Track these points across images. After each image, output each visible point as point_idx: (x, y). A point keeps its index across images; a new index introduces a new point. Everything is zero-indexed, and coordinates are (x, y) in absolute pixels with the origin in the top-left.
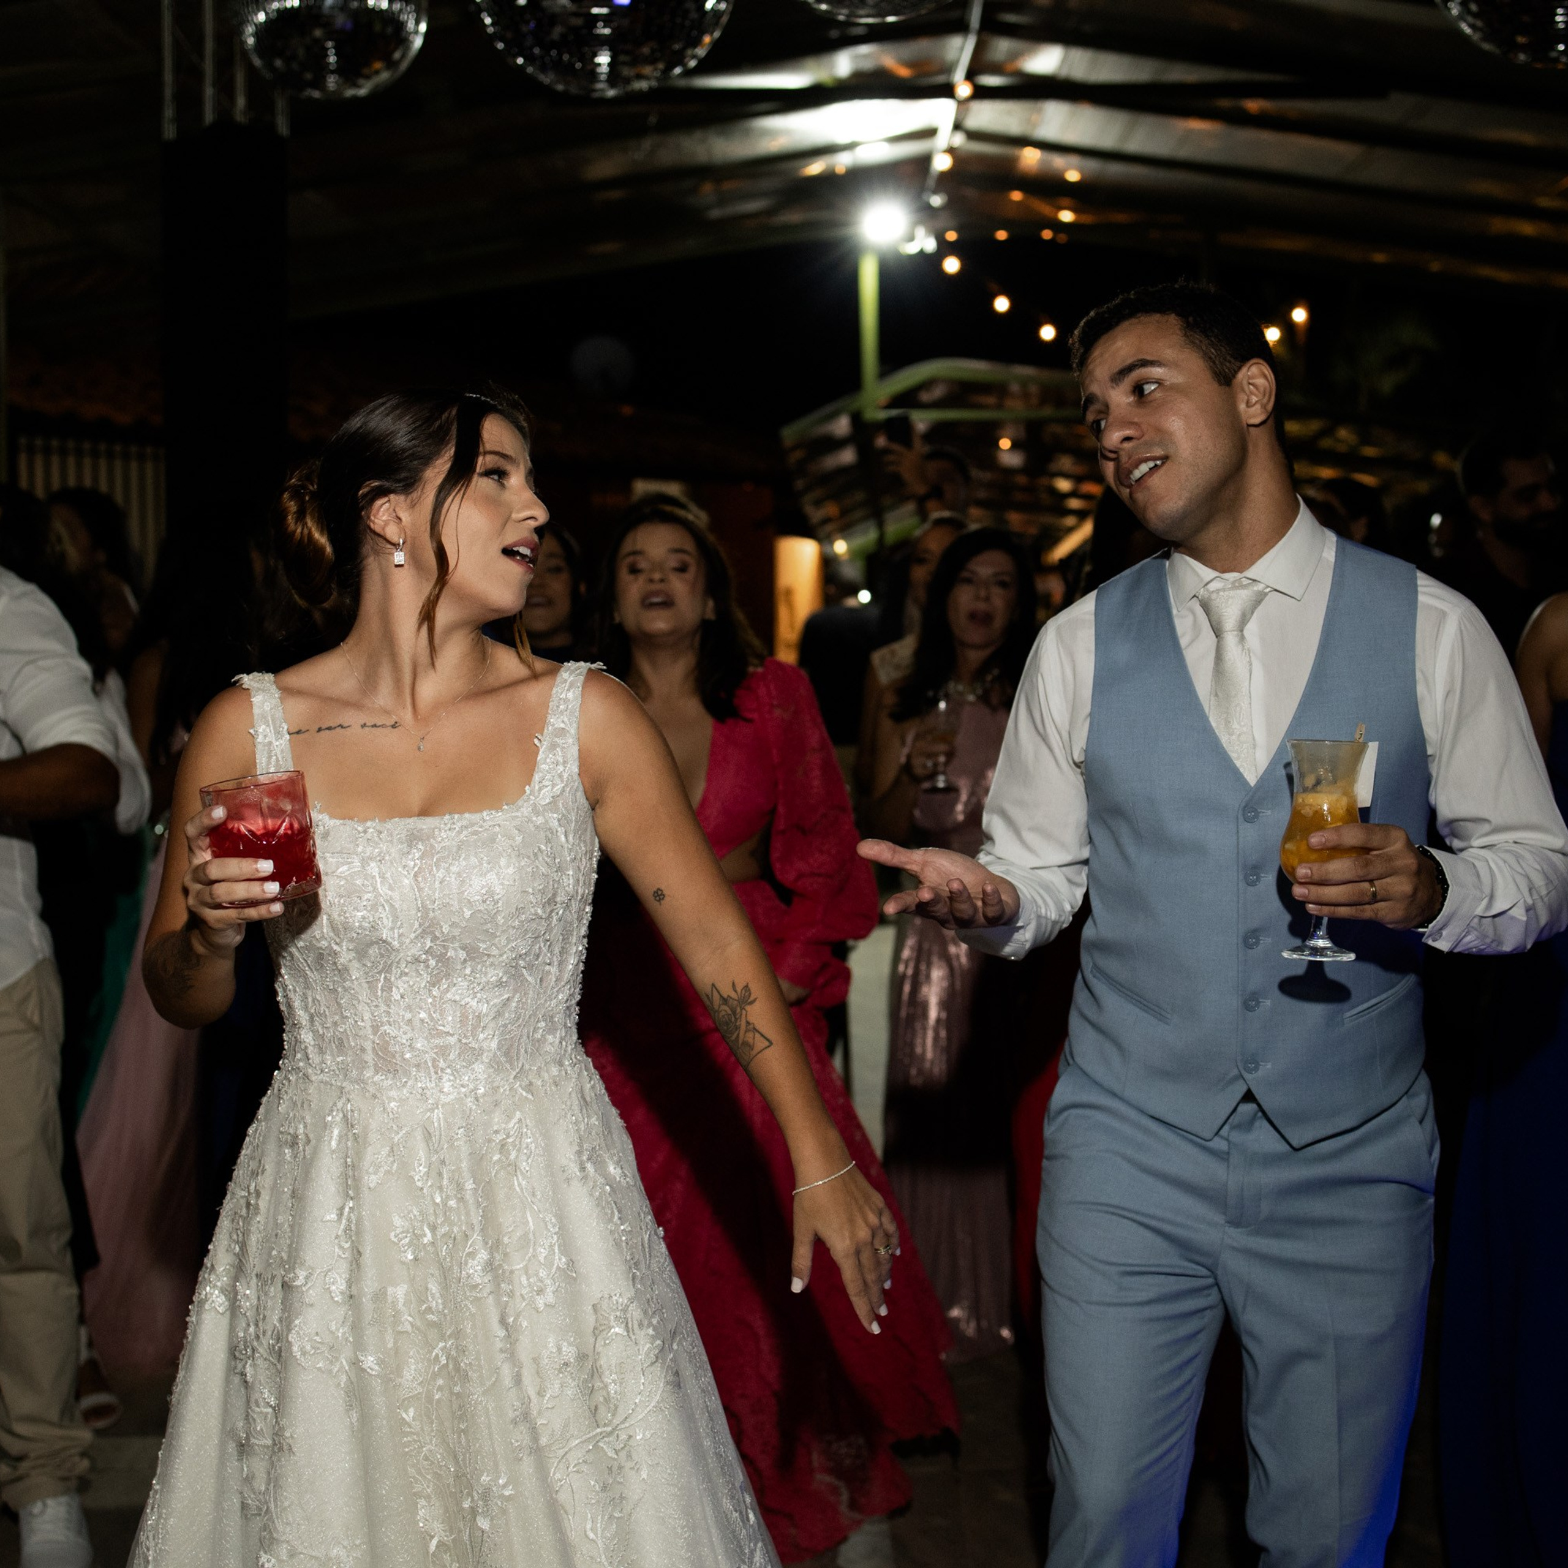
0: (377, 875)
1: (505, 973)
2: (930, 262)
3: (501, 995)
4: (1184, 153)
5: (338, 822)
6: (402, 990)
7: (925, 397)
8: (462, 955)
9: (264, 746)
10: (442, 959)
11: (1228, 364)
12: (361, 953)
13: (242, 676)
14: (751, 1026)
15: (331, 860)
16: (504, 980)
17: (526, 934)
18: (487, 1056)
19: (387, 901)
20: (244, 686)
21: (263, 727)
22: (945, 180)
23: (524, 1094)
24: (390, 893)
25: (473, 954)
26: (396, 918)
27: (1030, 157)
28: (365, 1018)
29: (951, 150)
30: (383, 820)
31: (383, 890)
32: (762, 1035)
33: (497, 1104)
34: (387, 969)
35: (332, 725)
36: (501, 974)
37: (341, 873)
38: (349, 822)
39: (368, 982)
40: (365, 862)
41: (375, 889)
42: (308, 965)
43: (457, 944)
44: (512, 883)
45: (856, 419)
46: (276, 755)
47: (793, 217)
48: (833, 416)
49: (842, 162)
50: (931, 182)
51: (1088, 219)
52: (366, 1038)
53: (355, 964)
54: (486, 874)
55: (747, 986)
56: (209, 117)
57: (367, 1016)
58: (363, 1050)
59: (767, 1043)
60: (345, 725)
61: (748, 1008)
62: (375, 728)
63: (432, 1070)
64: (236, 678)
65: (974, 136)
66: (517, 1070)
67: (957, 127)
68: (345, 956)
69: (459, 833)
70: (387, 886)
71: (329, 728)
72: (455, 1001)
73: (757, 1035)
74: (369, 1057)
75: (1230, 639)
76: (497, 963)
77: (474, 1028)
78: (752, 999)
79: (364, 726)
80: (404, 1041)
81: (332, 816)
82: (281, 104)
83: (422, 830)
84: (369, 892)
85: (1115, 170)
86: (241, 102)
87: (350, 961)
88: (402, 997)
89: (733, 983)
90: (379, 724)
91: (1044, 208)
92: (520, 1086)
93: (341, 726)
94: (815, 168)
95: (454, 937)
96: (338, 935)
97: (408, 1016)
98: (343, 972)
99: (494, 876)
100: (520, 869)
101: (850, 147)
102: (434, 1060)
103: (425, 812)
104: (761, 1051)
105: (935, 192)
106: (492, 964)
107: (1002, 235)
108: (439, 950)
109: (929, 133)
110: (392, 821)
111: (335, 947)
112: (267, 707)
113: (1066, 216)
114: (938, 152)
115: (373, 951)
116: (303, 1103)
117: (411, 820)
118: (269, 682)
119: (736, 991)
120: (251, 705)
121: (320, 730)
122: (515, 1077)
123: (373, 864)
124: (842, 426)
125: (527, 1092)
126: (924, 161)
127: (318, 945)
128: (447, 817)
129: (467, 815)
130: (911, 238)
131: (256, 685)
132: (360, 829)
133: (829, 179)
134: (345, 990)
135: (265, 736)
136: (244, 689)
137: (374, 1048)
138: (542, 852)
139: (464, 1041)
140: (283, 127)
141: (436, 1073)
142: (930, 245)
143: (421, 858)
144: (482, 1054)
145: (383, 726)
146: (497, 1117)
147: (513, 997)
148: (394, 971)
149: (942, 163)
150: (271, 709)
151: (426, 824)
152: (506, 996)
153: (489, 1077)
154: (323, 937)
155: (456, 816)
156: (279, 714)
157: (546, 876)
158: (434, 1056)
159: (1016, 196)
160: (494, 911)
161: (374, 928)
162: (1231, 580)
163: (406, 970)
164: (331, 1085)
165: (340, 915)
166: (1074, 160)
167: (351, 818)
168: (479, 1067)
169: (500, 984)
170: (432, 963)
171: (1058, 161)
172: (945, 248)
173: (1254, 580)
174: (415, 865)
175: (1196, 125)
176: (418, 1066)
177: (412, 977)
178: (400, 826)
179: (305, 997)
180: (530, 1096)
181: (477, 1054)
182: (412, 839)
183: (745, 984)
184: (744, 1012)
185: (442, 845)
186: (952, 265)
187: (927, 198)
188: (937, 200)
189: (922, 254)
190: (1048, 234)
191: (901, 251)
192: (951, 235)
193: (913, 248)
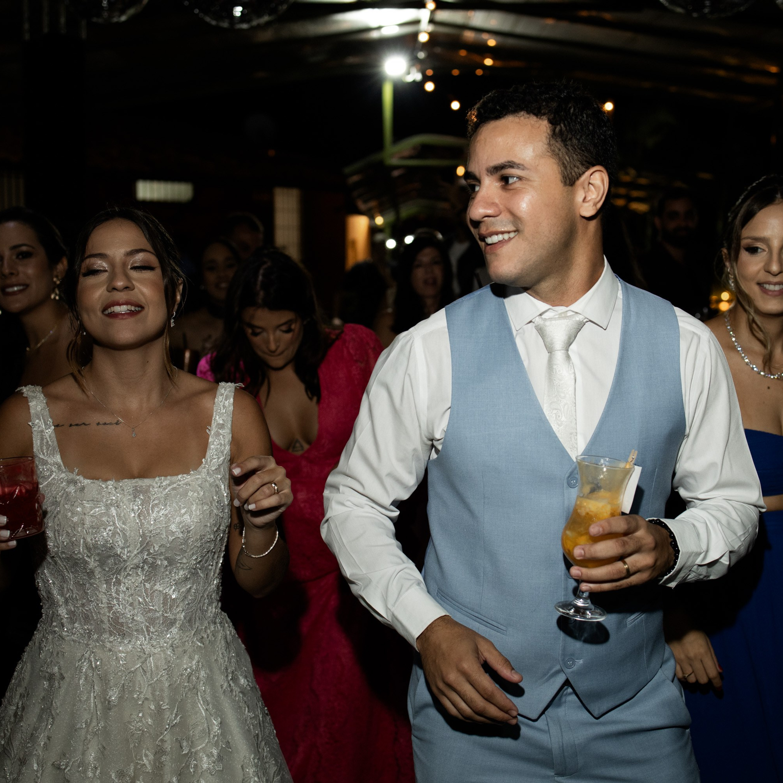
0: (116, 516)
1: (189, 572)
2: (420, 85)
3: (186, 586)
4: (545, 33)
5: (89, 481)
6: (127, 585)
8: (166, 563)
9: (38, 432)
10: (154, 566)
11: (576, 169)
12: (102, 563)
13: (22, 388)
15: (87, 505)
16: (189, 576)
17: (203, 550)
18: (179, 623)
19: (121, 531)
20: (24, 396)
21: (37, 421)
22: (425, 46)
23: (199, 644)
24: (123, 526)
25: (171, 562)
26: (126, 541)
27: (469, 35)
28: (103, 602)
29: (428, 32)
30: (118, 480)
31: (118, 524)
33: (185, 652)
34: (118, 572)
35: (80, 423)
36: (186, 574)
37: (93, 514)
38: (96, 481)
39: (105, 580)
40: (108, 507)
41: (114, 523)
42: (66, 569)
43: (162, 557)
44: (199, 521)
46: (46, 438)
49: (374, 36)
50: (418, 46)
51: (499, 64)
52: (104, 615)
53: (99, 569)
54: (183, 516)
57: (105, 600)
58: (102, 622)
60: (87, 423)
62: (106, 425)
63: (146, 633)
64: (18, 389)
65: (440, 25)
66: (195, 630)
67: (431, 20)
68: (92, 563)
69: (165, 489)
70: (121, 522)
71: (77, 425)
72: (160, 591)
74: (106, 626)
75: (559, 355)
76: (185, 567)
77: (171, 607)
79: (98, 424)
80: (129, 616)
81: (86, 477)
82: (82, 23)
83: (142, 486)
84: (111, 526)
85: (511, 42)
86: (62, 20)
87: (96, 567)
88: (127, 589)
90: (108, 422)
91: (476, 58)
92: (197, 639)
93: (84, 424)
95: (162, 553)
96: (89, 552)
97: (130, 600)
98: (91, 574)
99: (188, 517)
100: (203, 512)
101: (378, 28)
102: (147, 627)
103: (143, 475)
105: (421, 50)
106: (182, 568)
107: (456, 72)
108: (150, 560)
109: (417, 22)
110: (124, 481)
111: (87, 559)
112: (39, 408)
113: (488, 62)
114: (421, 32)
115: (111, 561)
116: (58, 653)
117: (134, 481)
118: (39, 392)
120: (28, 408)
121: (71, 425)
122: (194, 634)
123: (113, 509)
125: (201, 643)
126: (415, 36)
127: (76, 557)
128: (157, 479)
129: (169, 477)
130: (408, 73)
131: (31, 394)
132: (103, 486)
134: (91, 584)
135: (39, 427)
136: (24, 397)
137: (109, 621)
138: (214, 501)
139: (166, 615)
141: (149, 635)
142: (417, 76)
143: (142, 505)
144: (176, 622)
145: (111, 424)
146: (185, 659)
147: (193, 587)
148: (123, 574)
149: (424, 38)
150: (41, 410)
151: (146, 482)
152: (189, 587)
153: (180, 636)
154: (79, 553)
155: (163, 478)
156: (46, 413)
157: (217, 515)
158: (147, 624)
159: (463, 53)
160: (187, 538)
161: (112, 548)
162: (560, 312)
163: (130, 573)
164: (79, 642)
165: (92, 540)
167: (98, 479)
168: (174, 630)
169: (186, 579)
170: (146, 567)
171: (485, 36)
172: (426, 79)
173: (577, 313)
174: (139, 509)
175: (550, 22)
176: (137, 631)
177: (133, 577)
178: (128, 484)
179: (61, 589)
180: (202, 645)
181: (172, 623)
182: (136, 492)
185: (154, 497)
186: (430, 87)
187: (417, 53)
188: (422, 55)
189: (414, 82)
190: (479, 72)
191: (403, 80)
192: (430, 72)
193: (410, 79)
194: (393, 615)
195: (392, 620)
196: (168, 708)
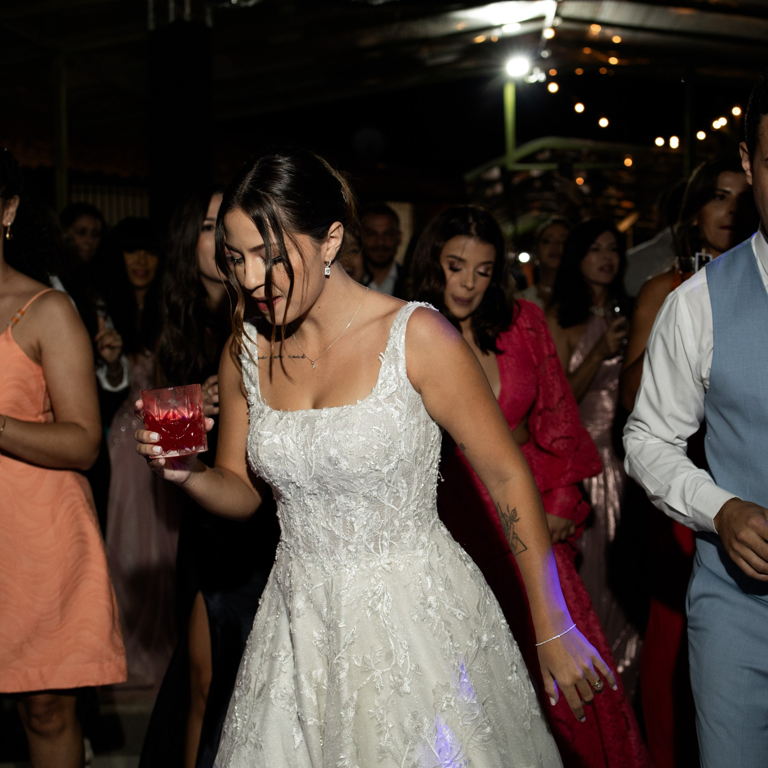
2: (542, 86)
4: (677, 26)
7: (541, 157)
14: (516, 535)
22: (550, 43)
27: (595, 29)
29: (554, 27)
32: (521, 542)
35: (276, 355)
45: (504, 170)
47: (469, 64)
48: (490, 168)
49: (496, 35)
50: (542, 44)
51: (625, 62)
55: (515, 510)
56: (172, 17)
59: (524, 548)
60: (282, 355)
61: (514, 523)
62: (295, 358)
65: (566, 19)
67: (557, 15)
71: (275, 357)
73: (519, 541)
76: (357, 496)
78: (517, 518)
79: (289, 357)
80: (315, 536)
81: (275, 408)
82: (209, 11)
85: (641, 36)
86: (188, 10)
89: (508, 506)
90: (296, 355)
91: (601, 57)
93: (280, 356)
94: (480, 39)
101: (500, 26)
104: (521, 552)
105: (545, 49)
107: (579, 72)
109: (541, 18)
113: (613, 61)
114: (546, 28)
119: (509, 512)
122: (380, 559)
124: (495, 173)
126: (538, 33)
130: (531, 74)
133: (488, 43)
140: (209, 22)
141: (332, 556)
142: (541, 77)
145: (298, 357)
148: (305, 497)
149: (549, 34)
159: (587, 51)
163: (311, 497)
166: (619, 31)
170: (323, 494)
171: (609, 32)
172: (550, 79)
175: (685, 12)
183: (514, 508)
184: (512, 525)
186: (553, 88)
187: (540, 53)
188: (545, 54)
189: (538, 83)
190: (603, 71)
191: (526, 81)
192: (553, 72)
193: (533, 79)
194: (694, 510)
195: (693, 515)
196: (345, 627)
